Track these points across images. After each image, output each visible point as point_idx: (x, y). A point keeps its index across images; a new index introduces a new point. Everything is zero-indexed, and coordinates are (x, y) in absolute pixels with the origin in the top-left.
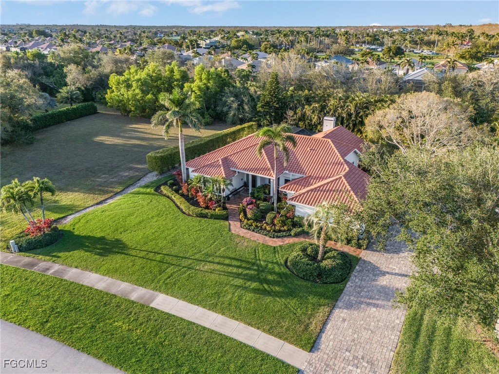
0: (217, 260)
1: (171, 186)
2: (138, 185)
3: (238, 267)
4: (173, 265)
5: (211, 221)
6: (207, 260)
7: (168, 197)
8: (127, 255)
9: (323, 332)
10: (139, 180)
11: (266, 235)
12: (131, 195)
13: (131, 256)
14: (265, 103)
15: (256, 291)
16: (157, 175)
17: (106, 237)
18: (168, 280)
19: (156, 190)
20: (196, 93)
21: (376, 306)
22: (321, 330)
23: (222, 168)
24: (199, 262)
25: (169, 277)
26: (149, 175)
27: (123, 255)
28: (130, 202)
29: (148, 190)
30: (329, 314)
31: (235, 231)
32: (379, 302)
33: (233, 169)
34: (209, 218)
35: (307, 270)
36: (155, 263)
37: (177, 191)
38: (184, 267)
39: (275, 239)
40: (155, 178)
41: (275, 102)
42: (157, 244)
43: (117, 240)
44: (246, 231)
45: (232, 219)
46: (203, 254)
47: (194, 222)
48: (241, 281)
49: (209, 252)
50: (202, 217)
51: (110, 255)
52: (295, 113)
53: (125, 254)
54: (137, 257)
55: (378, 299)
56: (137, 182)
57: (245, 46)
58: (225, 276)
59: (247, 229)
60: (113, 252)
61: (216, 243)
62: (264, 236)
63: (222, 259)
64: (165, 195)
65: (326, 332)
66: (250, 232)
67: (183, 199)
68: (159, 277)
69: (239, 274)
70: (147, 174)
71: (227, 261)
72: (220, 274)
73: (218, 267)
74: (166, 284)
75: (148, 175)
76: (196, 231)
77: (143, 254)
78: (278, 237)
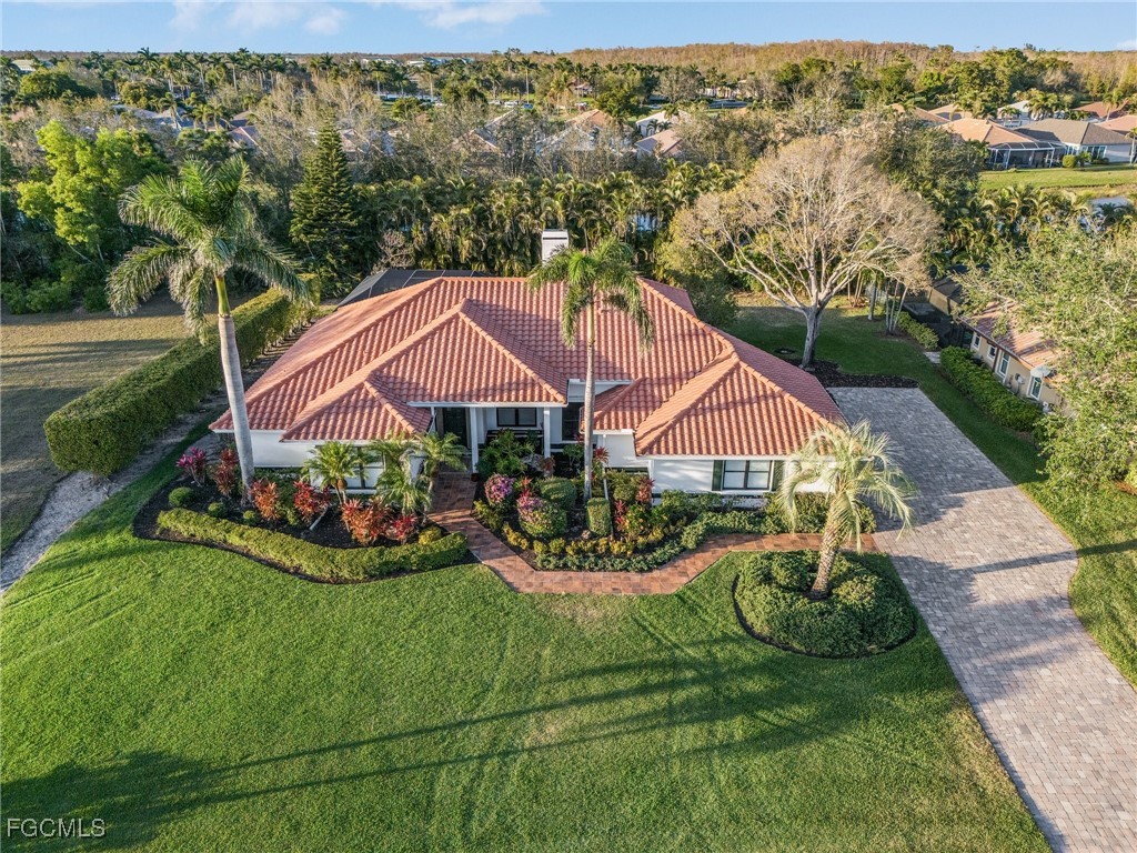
0: (562, 693)
1: (195, 503)
2: (47, 532)
3: (644, 690)
4: (441, 764)
5: (431, 578)
6: (532, 704)
7: (209, 544)
8: (236, 797)
9: (1023, 786)
10: (38, 515)
11: (625, 569)
12: (54, 577)
13: (256, 794)
14: (314, 220)
15: (760, 742)
16: (97, 484)
17: (83, 761)
18: (474, 824)
19: (139, 533)
20: (68, 210)
21: (1039, 661)
22: (1012, 780)
23: (388, 406)
24: (517, 723)
25: (467, 815)
26: (65, 489)
27: (221, 808)
28: (71, 602)
29: (111, 541)
30: (983, 729)
31: (530, 585)
32: (1033, 649)
33: (420, 404)
34: (415, 571)
35: (833, 630)
36: (369, 784)
37: (231, 515)
38: (483, 758)
39: (656, 573)
40: (94, 494)
41: (345, 213)
42: (315, 715)
43: (141, 759)
44: (560, 575)
45: (487, 554)
46: (505, 689)
47: (379, 598)
48: (692, 730)
49: (518, 678)
50: (389, 574)
51: (159, 829)
52: (410, 239)
53: (221, 798)
54: (283, 789)
55: (1025, 643)
56: (37, 524)
57: (69, 91)
58: (634, 732)
59: (557, 567)
60: (164, 810)
61: (510, 642)
62: (623, 575)
63: (576, 686)
64: (190, 541)
65: (1025, 781)
66: (571, 574)
67: (279, 537)
68: (432, 831)
69: (670, 711)
70: (54, 489)
71: (596, 686)
72: (614, 734)
73: (585, 715)
74: (479, 844)
75: (61, 493)
76: (413, 625)
77: (295, 770)
78: (660, 564)
